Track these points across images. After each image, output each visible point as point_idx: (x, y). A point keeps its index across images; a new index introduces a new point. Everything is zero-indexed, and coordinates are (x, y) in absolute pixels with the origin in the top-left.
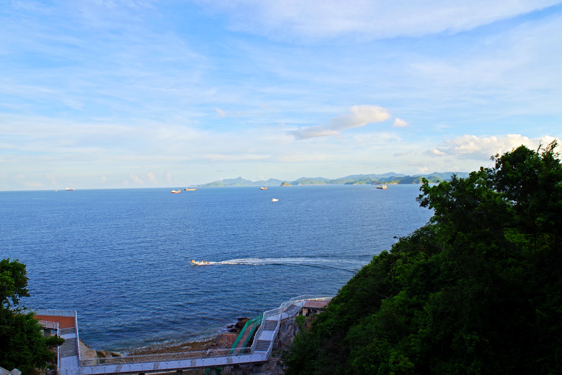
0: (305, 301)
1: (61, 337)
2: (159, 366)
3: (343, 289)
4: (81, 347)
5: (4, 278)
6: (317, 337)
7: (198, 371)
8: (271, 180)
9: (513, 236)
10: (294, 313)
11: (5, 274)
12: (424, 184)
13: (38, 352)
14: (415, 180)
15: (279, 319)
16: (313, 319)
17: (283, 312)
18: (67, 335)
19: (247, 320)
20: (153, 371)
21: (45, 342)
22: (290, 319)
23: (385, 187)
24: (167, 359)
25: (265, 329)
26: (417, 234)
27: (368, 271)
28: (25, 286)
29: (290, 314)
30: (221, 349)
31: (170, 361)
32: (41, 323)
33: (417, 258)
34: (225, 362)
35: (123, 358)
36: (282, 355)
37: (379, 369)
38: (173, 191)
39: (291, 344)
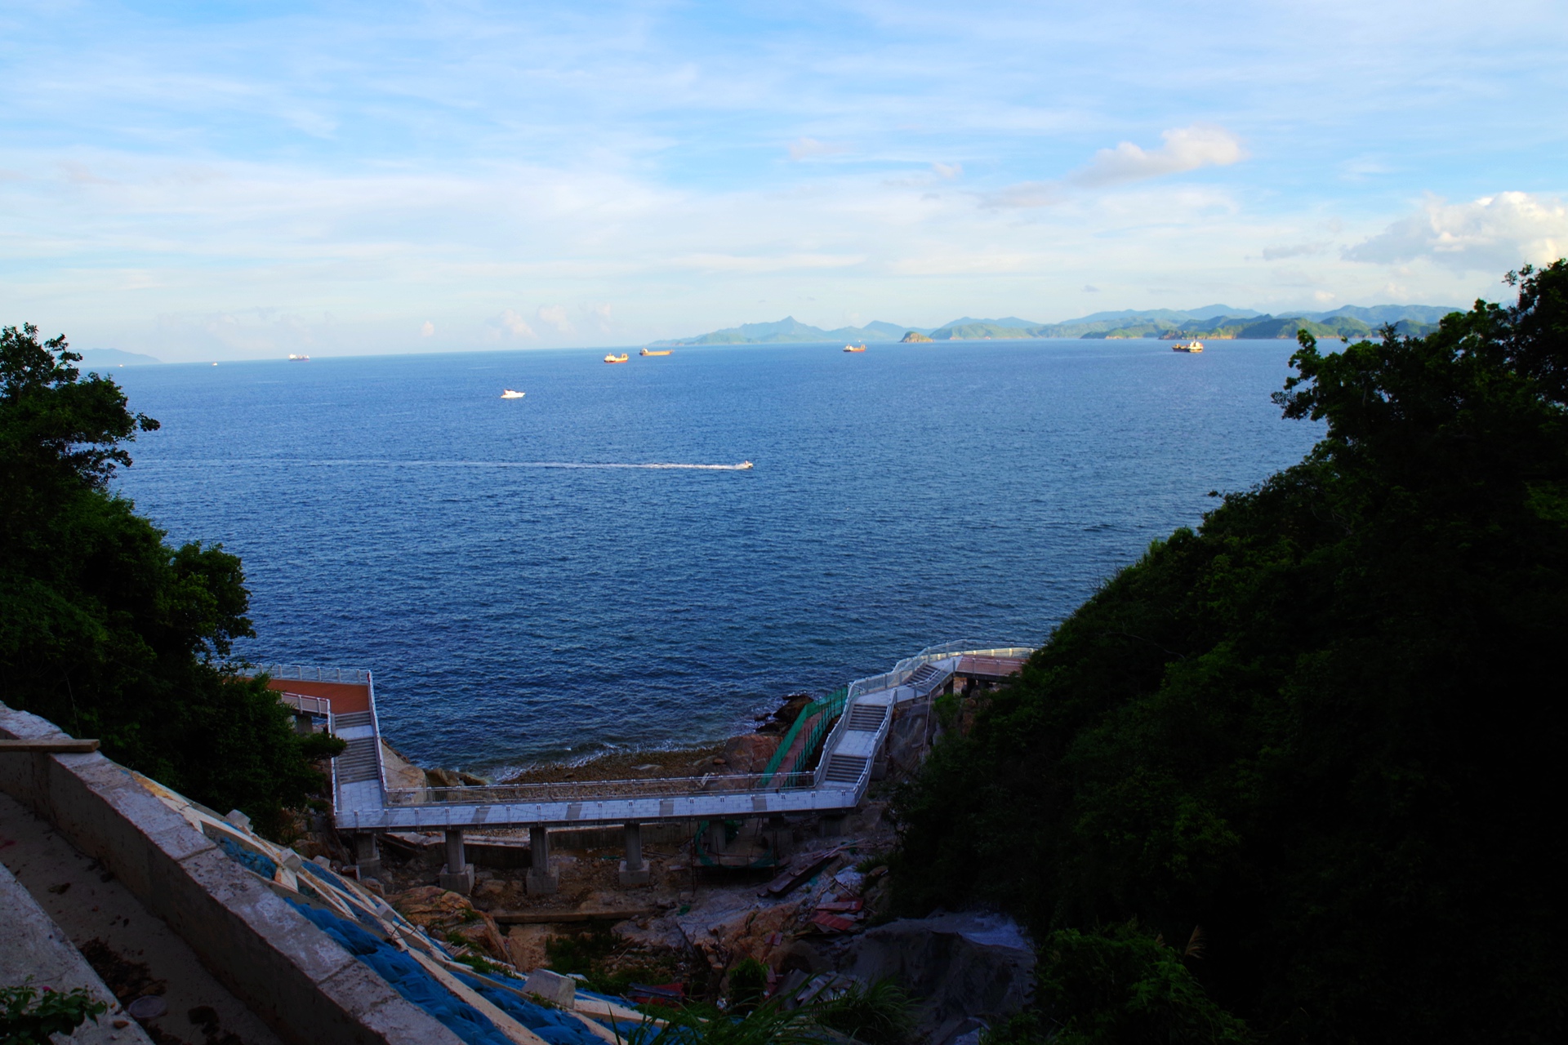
0: (962, 657)
1: (337, 736)
2: (581, 813)
3: (1064, 629)
4: (387, 760)
5: (191, 590)
6: (989, 752)
7: (679, 826)
8: (875, 325)
9: (1556, 502)
10: (931, 687)
11: (194, 581)
12: (1304, 348)
13: (286, 771)
14: (1286, 327)
15: (891, 702)
16: (980, 703)
17: (901, 684)
18: (351, 729)
19: (804, 702)
20: (567, 824)
21: (299, 748)
22: (921, 703)
23: (1196, 346)
24: (601, 795)
25: (853, 725)
26: (1277, 484)
27: (1134, 584)
28: (243, 611)
29: (920, 691)
30: (738, 773)
31: (609, 799)
32: (287, 699)
33: (1272, 552)
34: (748, 808)
35: (491, 791)
36: (896, 794)
37: (1146, 844)
38: (608, 358)
39: (919, 769)
